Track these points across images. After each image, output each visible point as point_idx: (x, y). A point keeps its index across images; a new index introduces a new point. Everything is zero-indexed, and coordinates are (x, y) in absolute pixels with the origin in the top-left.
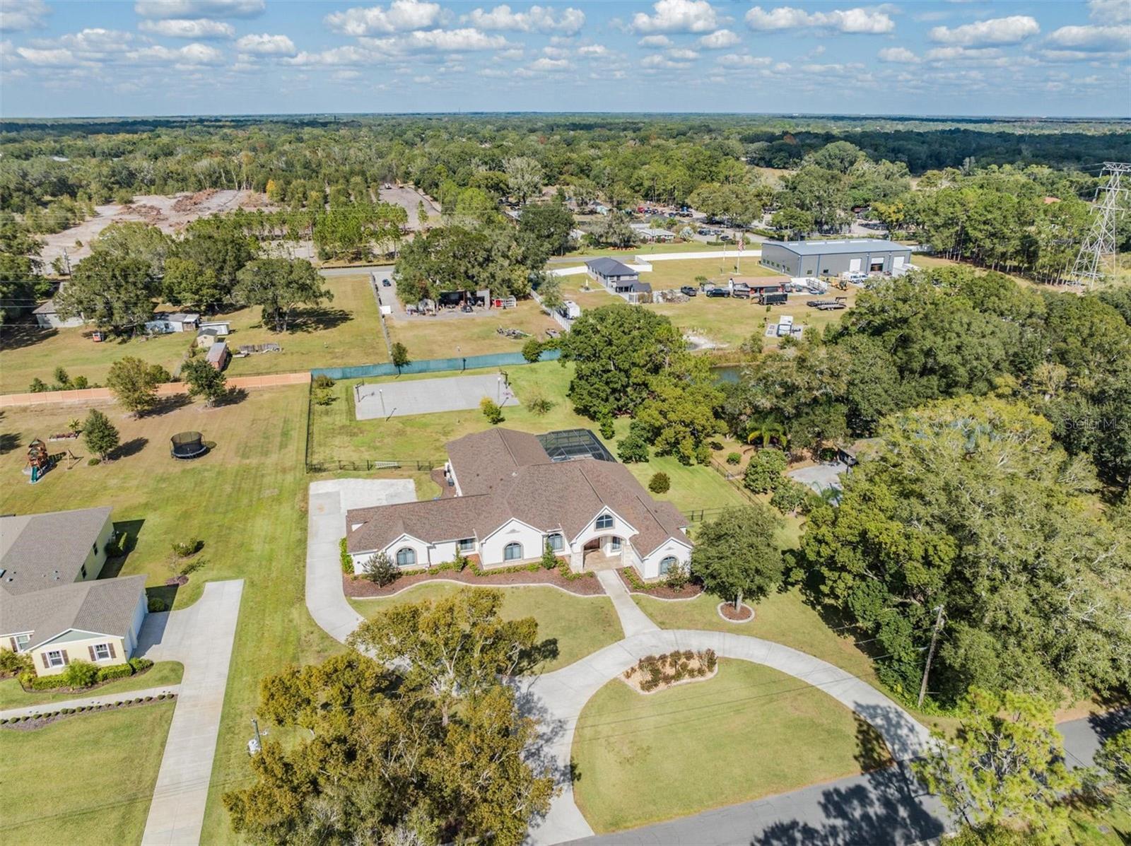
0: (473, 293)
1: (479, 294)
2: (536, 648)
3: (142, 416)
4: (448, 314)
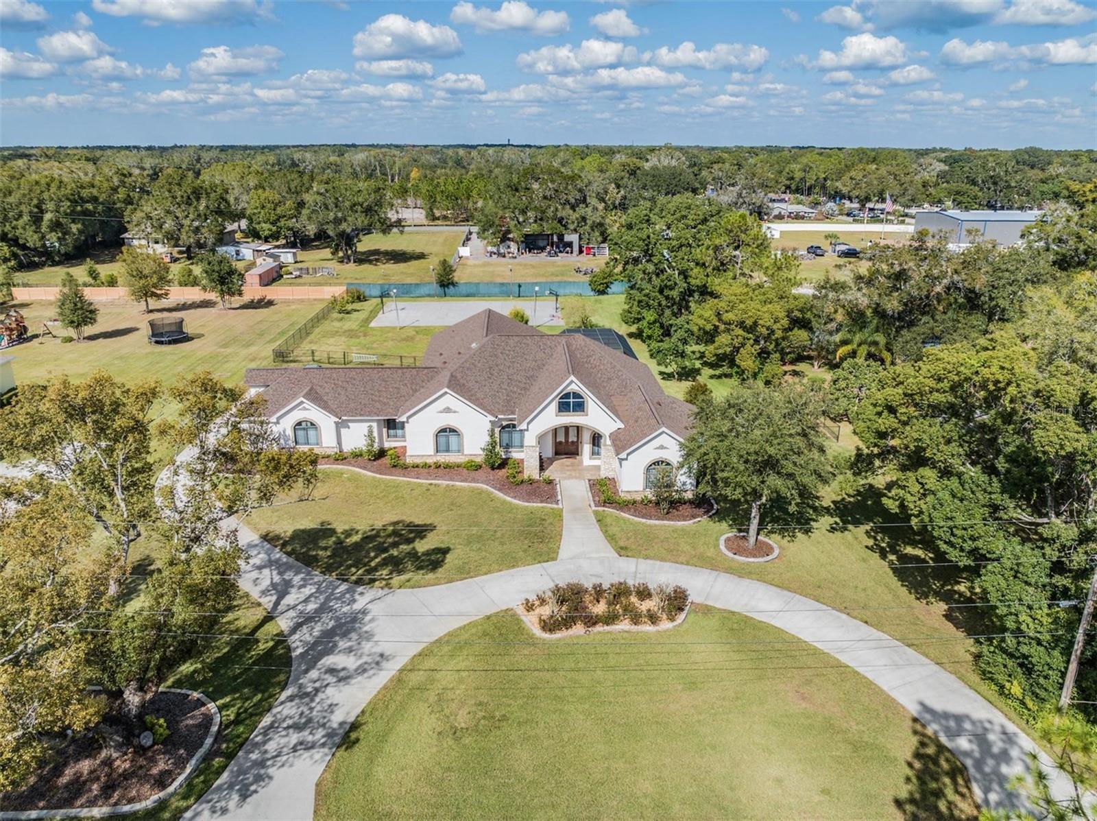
0: (561, 237)
1: (567, 238)
2: (413, 555)
3: (151, 311)
4: (529, 258)
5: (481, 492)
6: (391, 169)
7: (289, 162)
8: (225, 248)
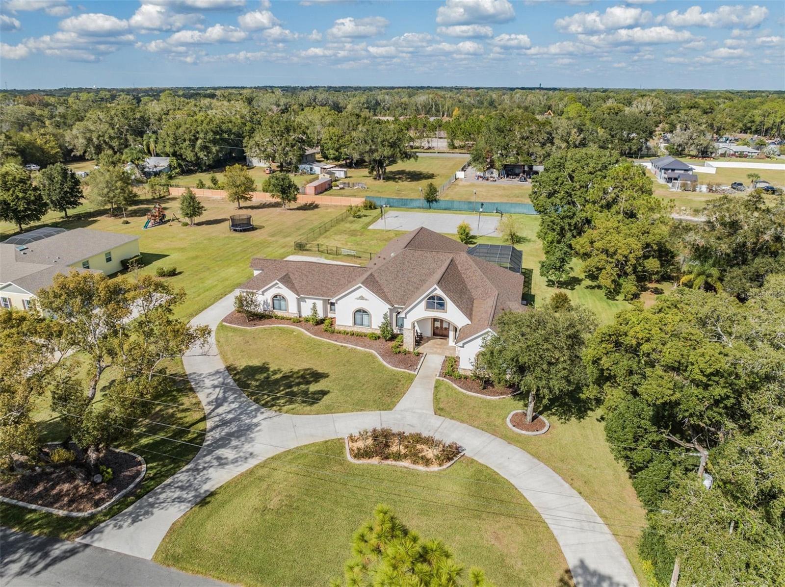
0: (531, 168)
1: (535, 168)
2: (305, 393)
3: (241, 208)
4: (506, 182)
5: (371, 355)
6: (443, 107)
7: (374, 102)
8: (303, 166)
